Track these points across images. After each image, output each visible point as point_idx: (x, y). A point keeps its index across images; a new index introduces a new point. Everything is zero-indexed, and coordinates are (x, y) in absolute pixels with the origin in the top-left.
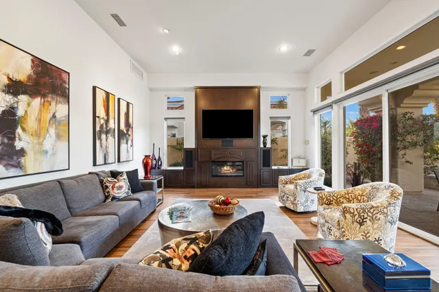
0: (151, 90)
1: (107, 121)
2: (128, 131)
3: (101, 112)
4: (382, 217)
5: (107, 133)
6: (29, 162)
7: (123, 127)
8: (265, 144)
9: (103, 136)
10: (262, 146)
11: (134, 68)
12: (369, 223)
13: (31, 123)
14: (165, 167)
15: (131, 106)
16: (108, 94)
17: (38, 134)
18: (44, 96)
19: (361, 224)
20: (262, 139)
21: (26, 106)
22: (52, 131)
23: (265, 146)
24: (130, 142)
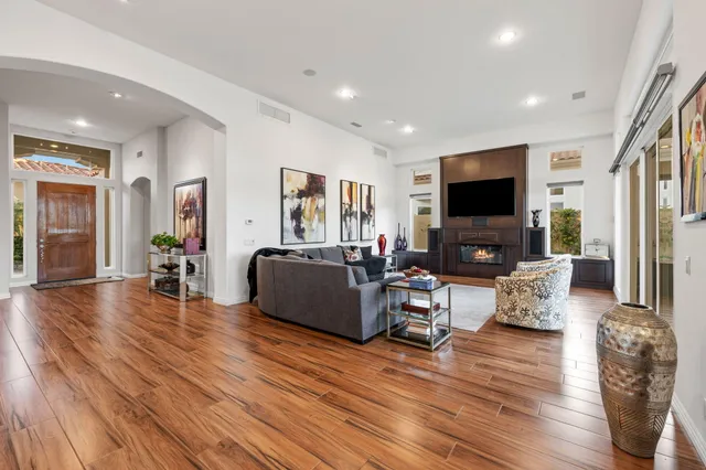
0: (397, 166)
1: (351, 206)
2: (369, 212)
3: (346, 199)
4: (528, 289)
5: (351, 215)
6: (306, 235)
7: (364, 209)
8: (536, 223)
9: (348, 219)
10: (531, 225)
11: (377, 152)
12: (516, 293)
13: (307, 213)
14: (411, 248)
15: (372, 189)
16: (351, 183)
17: (310, 220)
18: (312, 195)
19: (509, 294)
20: (531, 216)
21: (306, 203)
22: (316, 217)
23: (536, 226)
24: (371, 222)
